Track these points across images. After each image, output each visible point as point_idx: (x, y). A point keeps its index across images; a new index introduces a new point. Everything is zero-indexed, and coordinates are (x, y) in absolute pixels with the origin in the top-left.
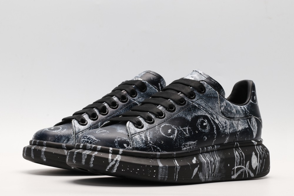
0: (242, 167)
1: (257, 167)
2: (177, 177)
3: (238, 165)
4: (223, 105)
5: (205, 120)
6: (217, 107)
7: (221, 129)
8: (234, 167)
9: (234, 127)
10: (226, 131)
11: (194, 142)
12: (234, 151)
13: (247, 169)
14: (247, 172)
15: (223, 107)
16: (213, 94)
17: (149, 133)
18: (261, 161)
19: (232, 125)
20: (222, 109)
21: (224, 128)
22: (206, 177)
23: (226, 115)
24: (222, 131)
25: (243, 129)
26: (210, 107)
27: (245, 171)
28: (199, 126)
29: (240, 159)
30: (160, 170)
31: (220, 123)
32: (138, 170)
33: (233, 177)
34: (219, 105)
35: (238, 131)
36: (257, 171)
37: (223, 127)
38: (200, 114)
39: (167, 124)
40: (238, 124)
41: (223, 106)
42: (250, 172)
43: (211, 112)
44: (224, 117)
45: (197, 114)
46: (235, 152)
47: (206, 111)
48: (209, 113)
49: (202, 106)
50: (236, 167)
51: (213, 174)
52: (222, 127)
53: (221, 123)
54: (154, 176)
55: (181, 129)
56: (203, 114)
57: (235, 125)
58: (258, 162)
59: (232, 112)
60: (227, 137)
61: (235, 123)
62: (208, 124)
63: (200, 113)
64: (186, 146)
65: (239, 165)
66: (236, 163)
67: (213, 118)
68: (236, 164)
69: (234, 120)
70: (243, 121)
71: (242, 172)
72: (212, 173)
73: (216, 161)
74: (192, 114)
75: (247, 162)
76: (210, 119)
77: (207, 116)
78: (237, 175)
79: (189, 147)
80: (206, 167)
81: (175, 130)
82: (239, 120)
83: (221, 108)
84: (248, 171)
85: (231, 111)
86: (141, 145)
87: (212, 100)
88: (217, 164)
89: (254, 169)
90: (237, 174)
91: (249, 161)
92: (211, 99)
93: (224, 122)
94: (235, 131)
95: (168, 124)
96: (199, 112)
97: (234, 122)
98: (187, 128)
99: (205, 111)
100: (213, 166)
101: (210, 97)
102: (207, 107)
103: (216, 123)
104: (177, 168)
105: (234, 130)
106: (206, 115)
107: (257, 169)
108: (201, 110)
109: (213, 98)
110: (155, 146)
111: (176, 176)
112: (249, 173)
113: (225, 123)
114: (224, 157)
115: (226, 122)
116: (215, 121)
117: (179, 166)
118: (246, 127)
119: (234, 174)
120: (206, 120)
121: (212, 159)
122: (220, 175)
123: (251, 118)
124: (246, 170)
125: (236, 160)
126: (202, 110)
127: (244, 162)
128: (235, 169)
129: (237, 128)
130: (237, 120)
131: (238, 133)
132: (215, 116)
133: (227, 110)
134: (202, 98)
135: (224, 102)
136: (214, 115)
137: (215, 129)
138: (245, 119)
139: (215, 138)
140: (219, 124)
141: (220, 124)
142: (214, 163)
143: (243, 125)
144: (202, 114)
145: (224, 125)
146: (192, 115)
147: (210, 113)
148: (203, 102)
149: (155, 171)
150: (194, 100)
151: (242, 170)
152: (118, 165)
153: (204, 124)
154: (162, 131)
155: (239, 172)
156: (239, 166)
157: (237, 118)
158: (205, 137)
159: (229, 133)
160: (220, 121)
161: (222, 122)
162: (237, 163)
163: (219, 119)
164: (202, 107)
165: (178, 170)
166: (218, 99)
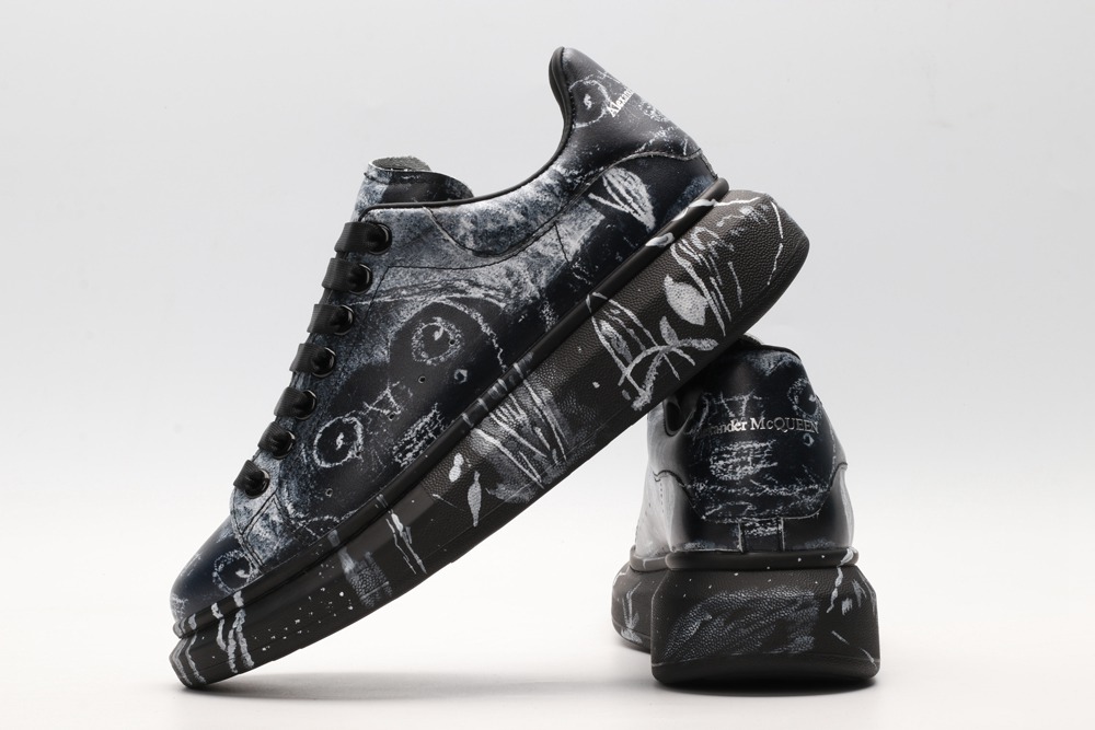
0: (650, 351)
1: (708, 311)
2: (419, 561)
3: (629, 358)
4: (462, 233)
5: (435, 321)
6: (451, 251)
7: (502, 305)
8: (620, 373)
9: (548, 261)
10: (525, 295)
11: (431, 415)
12: (596, 328)
13: (673, 343)
14: (680, 352)
15: (471, 238)
16: (415, 225)
17: (288, 489)
18: (713, 280)
19: (537, 261)
20: (470, 244)
21: (514, 292)
22: (529, 480)
23: (498, 248)
24: (510, 307)
25: (586, 241)
26: (433, 268)
27: (672, 355)
28: (424, 355)
29: (626, 337)
30: (355, 580)
31: (491, 288)
32: (298, 621)
33: (638, 404)
34: (454, 243)
35: (570, 260)
36: (720, 321)
37: (508, 292)
38: (408, 317)
39: (328, 425)
40: (559, 238)
41: (465, 235)
42: (695, 343)
43: (440, 283)
44: (492, 260)
45: (400, 326)
46: (600, 326)
47: (425, 291)
48: (435, 290)
49: (402, 288)
50: (627, 372)
51: (554, 452)
52: (502, 295)
53: (494, 288)
54: (351, 608)
55: (371, 408)
56: (420, 309)
57: (549, 252)
58: (702, 294)
59: (510, 228)
60: (543, 308)
61: (545, 245)
62: (449, 328)
63: (406, 315)
64: (408, 447)
65: (634, 359)
66: (617, 360)
67: (458, 295)
68: (620, 364)
69: (537, 239)
70: (573, 215)
71: (663, 368)
72: (549, 454)
73: (537, 411)
74: (385, 334)
75: (659, 326)
76: (452, 304)
77: (435, 304)
78: (648, 389)
79: (420, 444)
80: (510, 456)
81: (355, 423)
82: (555, 224)
83: (464, 247)
84: (682, 348)
85: (502, 228)
86: (274, 544)
87: (424, 243)
88: (551, 416)
89: (702, 322)
90: (649, 385)
91: (665, 318)
92: (421, 244)
93: (504, 272)
94: (563, 269)
95: (331, 422)
96: (402, 313)
97: (538, 246)
98: (388, 391)
99: (419, 294)
100: (538, 430)
101: (414, 239)
102: (421, 277)
103: (478, 300)
104: (401, 540)
105: (554, 269)
106: (430, 303)
107: (718, 315)
108: (407, 302)
109: (424, 238)
110: (316, 519)
111: (413, 561)
112: (689, 350)
113: (509, 274)
114: (563, 378)
115: (508, 269)
116: (469, 296)
117: (404, 530)
118: (597, 223)
119: (635, 394)
120: (439, 319)
121: (522, 417)
122: (583, 434)
123: (601, 180)
124: (674, 349)
125: (612, 352)
126: (408, 299)
127: (648, 333)
128: (629, 377)
129: (561, 254)
130: (551, 228)
131: (577, 265)
132: (463, 283)
133: (488, 237)
134: (393, 265)
135: (462, 220)
136: (457, 284)
137: (480, 321)
138: (579, 203)
139: (497, 346)
140: (486, 295)
141: (492, 293)
142: (533, 424)
143: (580, 228)
144: (414, 312)
145: (509, 284)
146: (387, 340)
147: (439, 286)
148: (401, 273)
149: (342, 594)
150: (373, 289)
151: (656, 362)
152: (245, 645)
153: (437, 336)
154: (319, 457)
155: (652, 375)
156: (638, 360)
157: (542, 226)
158: (456, 373)
159: (540, 291)
160: (489, 283)
161: (496, 280)
162: (621, 357)
163: (481, 280)
164: (404, 292)
165: (408, 542)
166: (438, 230)
